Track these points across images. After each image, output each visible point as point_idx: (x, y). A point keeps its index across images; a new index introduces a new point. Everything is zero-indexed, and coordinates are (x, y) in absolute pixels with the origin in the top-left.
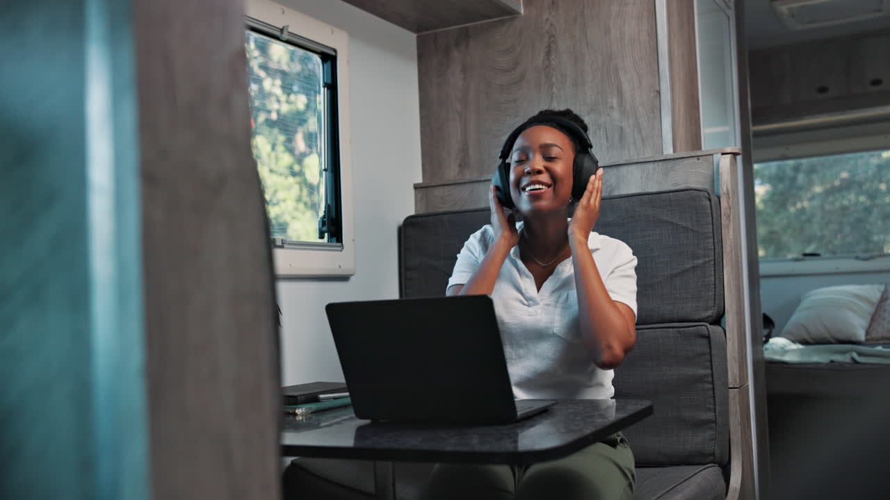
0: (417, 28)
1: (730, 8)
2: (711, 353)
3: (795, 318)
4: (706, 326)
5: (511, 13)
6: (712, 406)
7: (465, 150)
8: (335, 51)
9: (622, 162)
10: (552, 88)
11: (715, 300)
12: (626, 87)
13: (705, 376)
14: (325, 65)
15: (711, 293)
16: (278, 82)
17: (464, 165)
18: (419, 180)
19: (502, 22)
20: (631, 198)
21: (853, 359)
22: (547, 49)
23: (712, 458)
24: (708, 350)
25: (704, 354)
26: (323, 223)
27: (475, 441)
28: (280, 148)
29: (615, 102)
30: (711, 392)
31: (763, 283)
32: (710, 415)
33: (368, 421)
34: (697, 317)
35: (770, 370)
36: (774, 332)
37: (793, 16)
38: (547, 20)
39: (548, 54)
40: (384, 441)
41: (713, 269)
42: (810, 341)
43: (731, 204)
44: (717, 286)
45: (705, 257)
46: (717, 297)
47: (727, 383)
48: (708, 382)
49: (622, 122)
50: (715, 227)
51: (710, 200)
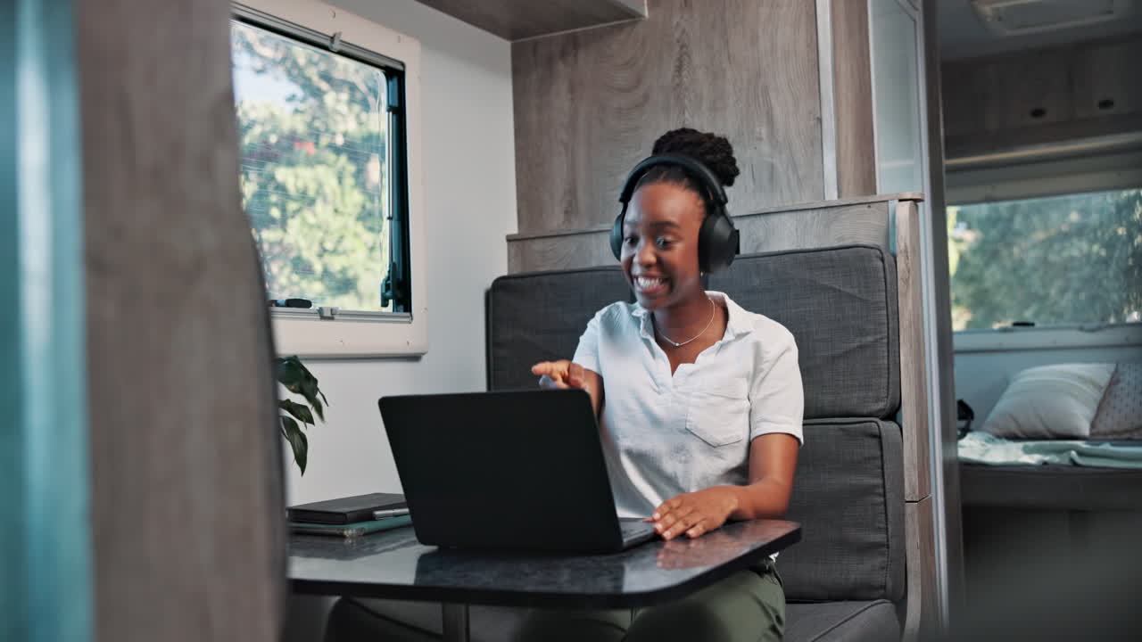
0: (513, 34)
1: (917, 9)
2: (882, 456)
3: (1002, 405)
4: (876, 422)
5: (632, 16)
6: (882, 526)
7: (572, 192)
8: (403, 64)
9: (772, 210)
10: (684, 113)
11: (888, 389)
12: (778, 112)
13: (875, 486)
14: (390, 83)
15: (884, 381)
16: (345, 96)
17: (570, 212)
18: (514, 230)
19: (620, 28)
20: (783, 257)
21: (1072, 460)
22: (677, 64)
23: (882, 592)
24: (879, 453)
25: (875, 458)
26: (387, 286)
27: (566, 578)
28: (349, 181)
29: (764, 131)
30: (882, 507)
31: (958, 360)
32: (879, 538)
33: (433, 548)
34: (865, 411)
35: (965, 475)
36: (973, 425)
37: (1000, 19)
38: (678, 24)
39: (679, 68)
40: (450, 577)
41: (885, 349)
42: (1020, 434)
43: (910, 265)
44: (891, 370)
45: (875, 333)
46: (891, 386)
47: (903, 496)
48: (879, 495)
49: (772, 158)
50: (889, 295)
51: (883, 260)
